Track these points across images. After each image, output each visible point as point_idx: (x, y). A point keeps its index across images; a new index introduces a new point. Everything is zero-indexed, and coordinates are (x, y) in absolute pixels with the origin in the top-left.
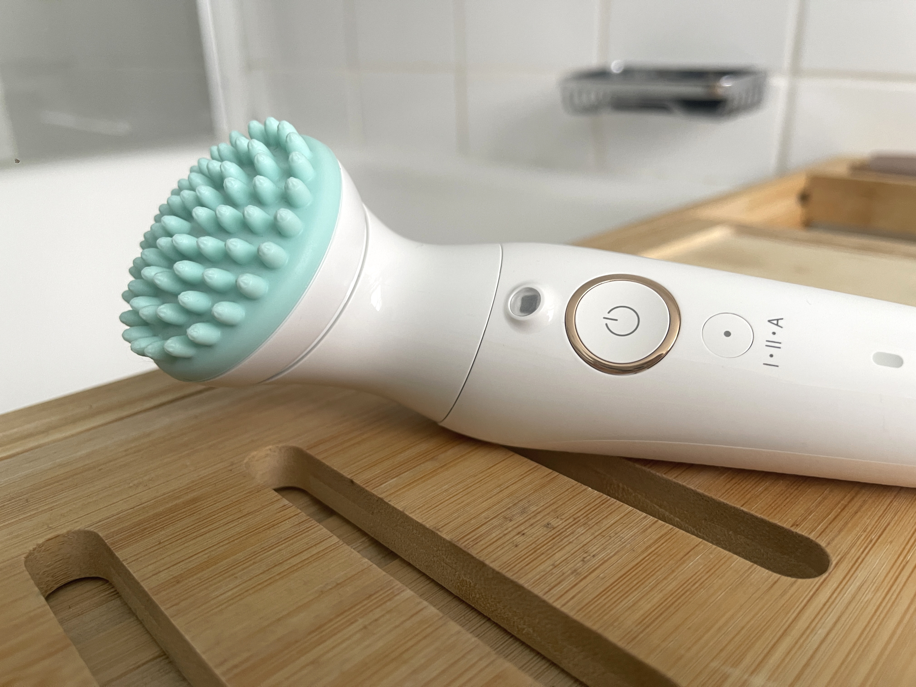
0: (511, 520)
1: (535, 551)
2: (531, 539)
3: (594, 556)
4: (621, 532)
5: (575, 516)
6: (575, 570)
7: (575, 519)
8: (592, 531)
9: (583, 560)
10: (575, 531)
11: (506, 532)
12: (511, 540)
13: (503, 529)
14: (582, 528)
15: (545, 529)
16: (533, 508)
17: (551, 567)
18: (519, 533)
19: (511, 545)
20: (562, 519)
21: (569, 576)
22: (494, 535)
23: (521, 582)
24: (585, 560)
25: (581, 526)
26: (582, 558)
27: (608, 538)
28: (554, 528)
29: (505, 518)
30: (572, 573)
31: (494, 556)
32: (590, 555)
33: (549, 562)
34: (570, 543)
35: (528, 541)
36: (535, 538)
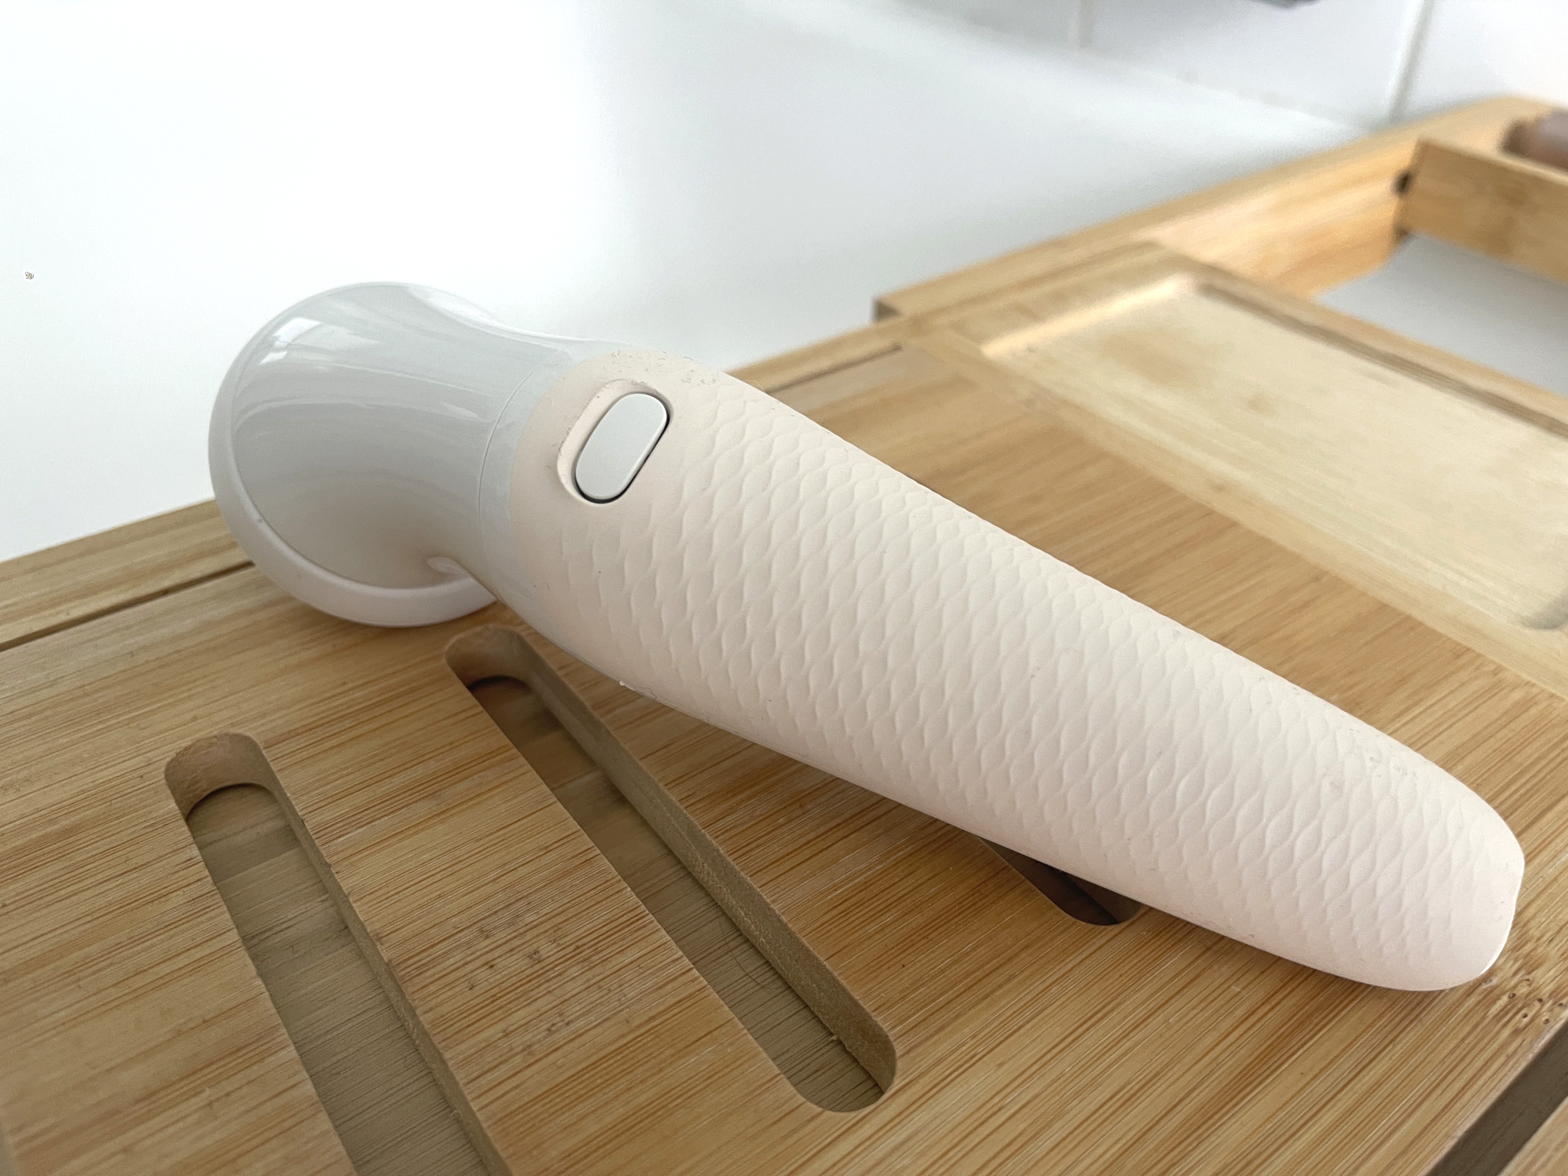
0: (487, 937)
1: (493, 1001)
2: (498, 977)
3: (568, 1024)
4: (626, 985)
5: (580, 943)
6: (530, 1046)
7: (578, 947)
8: (589, 974)
9: (549, 1030)
10: (565, 972)
11: (469, 959)
12: (470, 976)
13: (469, 952)
14: (579, 966)
15: (527, 960)
16: (529, 918)
17: (501, 1035)
18: (487, 963)
19: (466, 984)
20: (559, 945)
21: (517, 1054)
22: (452, 961)
23: (447, 1055)
24: (553, 1029)
25: (578, 963)
26: (549, 1025)
27: (605, 992)
28: (539, 962)
29: (481, 931)
30: (523, 1050)
31: (433, 1003)
32: (562, 1021)
33: (502, 1025)
34: (549, 992)
35: (490, 981)
36: (505, 976)
